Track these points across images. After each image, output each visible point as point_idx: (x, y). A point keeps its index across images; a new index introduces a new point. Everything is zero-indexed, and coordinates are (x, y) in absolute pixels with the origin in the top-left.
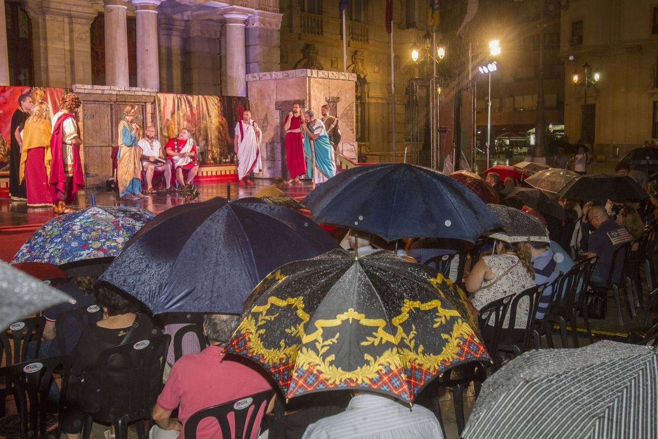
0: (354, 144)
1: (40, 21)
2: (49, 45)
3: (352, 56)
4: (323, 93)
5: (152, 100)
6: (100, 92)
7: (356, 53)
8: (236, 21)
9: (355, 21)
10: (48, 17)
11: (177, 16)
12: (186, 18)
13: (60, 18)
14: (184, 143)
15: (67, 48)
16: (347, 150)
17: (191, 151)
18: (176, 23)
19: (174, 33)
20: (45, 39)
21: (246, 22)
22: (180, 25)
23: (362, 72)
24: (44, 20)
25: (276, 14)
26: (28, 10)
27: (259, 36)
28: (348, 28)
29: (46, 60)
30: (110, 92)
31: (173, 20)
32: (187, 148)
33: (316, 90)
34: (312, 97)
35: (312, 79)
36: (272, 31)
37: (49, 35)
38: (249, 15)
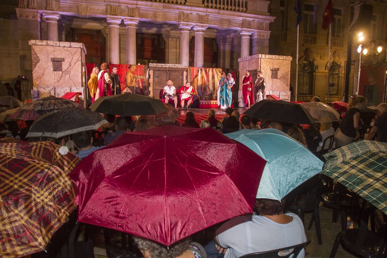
0: (288, 92)
1: (167, 41)
2: (170, 50)
3: (333, 54)
4: (269, 66)
5: (186, 70)
6: (161, 66)
7: (335, 52)
8: (245, 35)
9: (337, 36)
10: (170, 39)
11: (228, 36)
12: (232, 37)
13: (175, 40)
14: (188, 88)
15: (178, 51)
16: (283, 95)
17: (191, 92)
18: (227, 39)
19: (227, 43)
20: (168, 48)
21: (251, 36)
22: (229, 40)
23: (339, 61)
24: (168, 40)
25: (266, 31)
26: (163, 37)
27: (257, 42)
28: (332, 40)
29: (168, 57)
30: (166, 66)
31: (226, 38)
32: (190, 90)
33: (265, 65)
34: (261, 68)
35: (262, 60)
36: (264, 40)
37: (170, 47)
38: (252, 32)
